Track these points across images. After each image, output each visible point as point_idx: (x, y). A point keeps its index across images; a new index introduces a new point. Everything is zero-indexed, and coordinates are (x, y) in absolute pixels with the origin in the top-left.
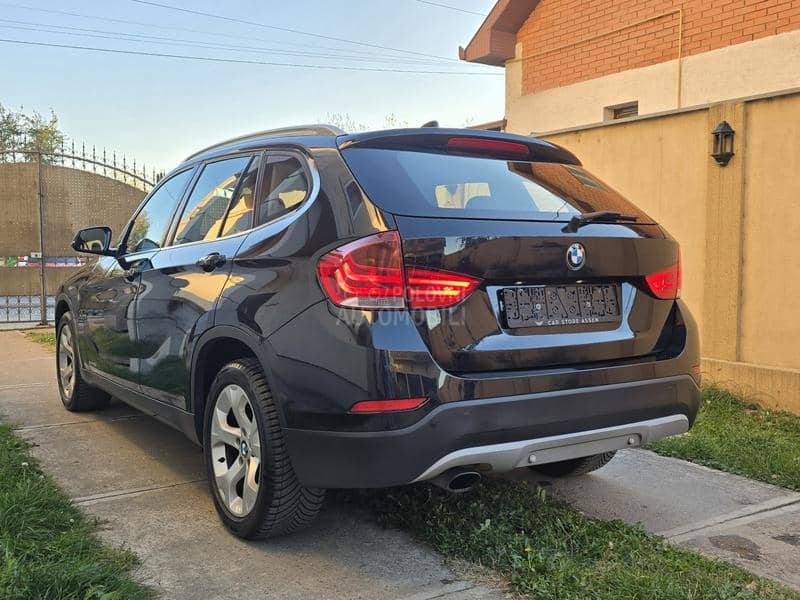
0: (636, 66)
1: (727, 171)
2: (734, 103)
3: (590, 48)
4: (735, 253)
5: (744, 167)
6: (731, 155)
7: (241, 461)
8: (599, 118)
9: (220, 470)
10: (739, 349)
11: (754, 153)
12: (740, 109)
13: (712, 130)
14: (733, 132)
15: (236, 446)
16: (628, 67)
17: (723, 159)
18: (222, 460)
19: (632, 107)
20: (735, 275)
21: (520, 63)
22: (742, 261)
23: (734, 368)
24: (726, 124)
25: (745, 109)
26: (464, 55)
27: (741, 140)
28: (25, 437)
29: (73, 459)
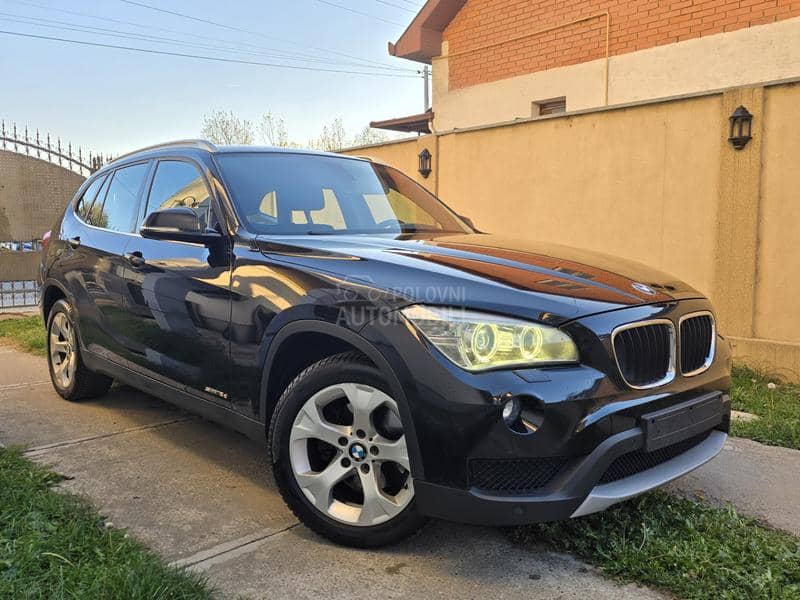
0: (563, 64)
1: (744, 155)
2: (752, 88)
3: (516, 47)
4: (752, 236)
5: (762, 148)
6: (749, 138)
8: (527, 113)
10: (753, 327)
11: (772, 136)
12: (759, 93)
13: (731, 114)
14: (751, 116)
16: (555, 65)
17: (740, 143)
19: (560, 103)
20: (751, 254)
21: (446, 61)
22: (758, 242)
23: (751, 345)
24: (743, 110)
25: (764, 92)
26: (394, 50)
27: (759, 124)
28: (45, 463)
29: (130, 495)
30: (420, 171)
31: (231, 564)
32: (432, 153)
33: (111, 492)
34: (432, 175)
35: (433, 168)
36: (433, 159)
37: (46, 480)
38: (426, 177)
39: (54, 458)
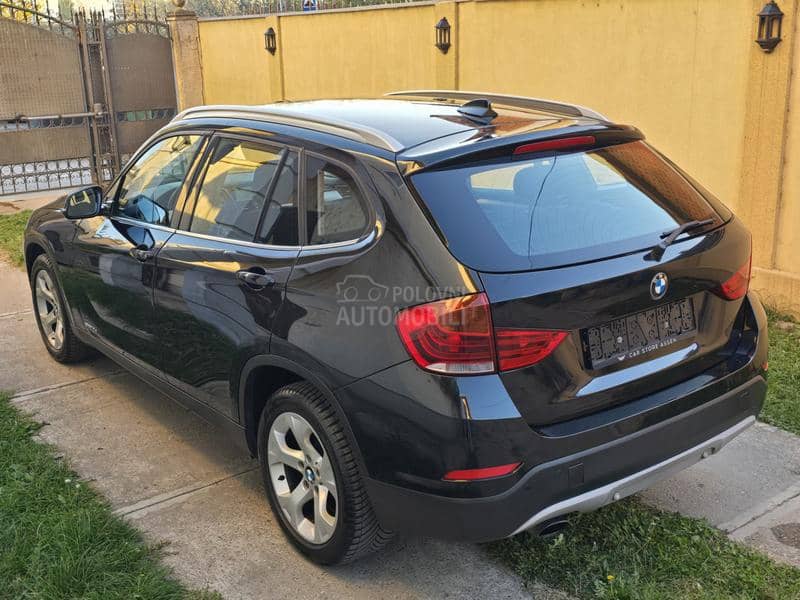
1: (772, 59)
4: (777, 154)
5: (792, 53)
6: (778, 40)
7: (306, 484)
9: (282, 488)
10: (774, 255)
13: (758, 12)
14: (782, 14)
15: (300, 469)
17: (769, 45)
18: (282, 478)
20: (775, 176)
22: (784, 161)
23: (768, 277)
24: (774, 5)
27: (790, 23)
28: (28, 410)
29: (95, 445)
30: (437, 45)
31: (164, 512)
32: (451, 22)
33: (80, 443)
34: (452, 50)
35: (452, 42)
36: (453, 30)
37: (29, 429)
38: (445, 53)
39: (36, 405)
